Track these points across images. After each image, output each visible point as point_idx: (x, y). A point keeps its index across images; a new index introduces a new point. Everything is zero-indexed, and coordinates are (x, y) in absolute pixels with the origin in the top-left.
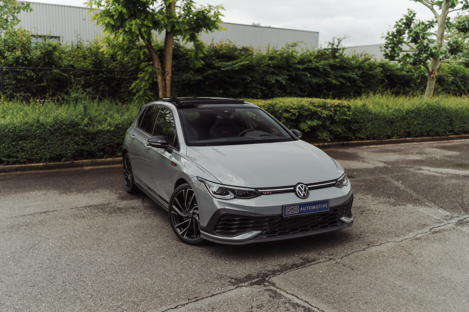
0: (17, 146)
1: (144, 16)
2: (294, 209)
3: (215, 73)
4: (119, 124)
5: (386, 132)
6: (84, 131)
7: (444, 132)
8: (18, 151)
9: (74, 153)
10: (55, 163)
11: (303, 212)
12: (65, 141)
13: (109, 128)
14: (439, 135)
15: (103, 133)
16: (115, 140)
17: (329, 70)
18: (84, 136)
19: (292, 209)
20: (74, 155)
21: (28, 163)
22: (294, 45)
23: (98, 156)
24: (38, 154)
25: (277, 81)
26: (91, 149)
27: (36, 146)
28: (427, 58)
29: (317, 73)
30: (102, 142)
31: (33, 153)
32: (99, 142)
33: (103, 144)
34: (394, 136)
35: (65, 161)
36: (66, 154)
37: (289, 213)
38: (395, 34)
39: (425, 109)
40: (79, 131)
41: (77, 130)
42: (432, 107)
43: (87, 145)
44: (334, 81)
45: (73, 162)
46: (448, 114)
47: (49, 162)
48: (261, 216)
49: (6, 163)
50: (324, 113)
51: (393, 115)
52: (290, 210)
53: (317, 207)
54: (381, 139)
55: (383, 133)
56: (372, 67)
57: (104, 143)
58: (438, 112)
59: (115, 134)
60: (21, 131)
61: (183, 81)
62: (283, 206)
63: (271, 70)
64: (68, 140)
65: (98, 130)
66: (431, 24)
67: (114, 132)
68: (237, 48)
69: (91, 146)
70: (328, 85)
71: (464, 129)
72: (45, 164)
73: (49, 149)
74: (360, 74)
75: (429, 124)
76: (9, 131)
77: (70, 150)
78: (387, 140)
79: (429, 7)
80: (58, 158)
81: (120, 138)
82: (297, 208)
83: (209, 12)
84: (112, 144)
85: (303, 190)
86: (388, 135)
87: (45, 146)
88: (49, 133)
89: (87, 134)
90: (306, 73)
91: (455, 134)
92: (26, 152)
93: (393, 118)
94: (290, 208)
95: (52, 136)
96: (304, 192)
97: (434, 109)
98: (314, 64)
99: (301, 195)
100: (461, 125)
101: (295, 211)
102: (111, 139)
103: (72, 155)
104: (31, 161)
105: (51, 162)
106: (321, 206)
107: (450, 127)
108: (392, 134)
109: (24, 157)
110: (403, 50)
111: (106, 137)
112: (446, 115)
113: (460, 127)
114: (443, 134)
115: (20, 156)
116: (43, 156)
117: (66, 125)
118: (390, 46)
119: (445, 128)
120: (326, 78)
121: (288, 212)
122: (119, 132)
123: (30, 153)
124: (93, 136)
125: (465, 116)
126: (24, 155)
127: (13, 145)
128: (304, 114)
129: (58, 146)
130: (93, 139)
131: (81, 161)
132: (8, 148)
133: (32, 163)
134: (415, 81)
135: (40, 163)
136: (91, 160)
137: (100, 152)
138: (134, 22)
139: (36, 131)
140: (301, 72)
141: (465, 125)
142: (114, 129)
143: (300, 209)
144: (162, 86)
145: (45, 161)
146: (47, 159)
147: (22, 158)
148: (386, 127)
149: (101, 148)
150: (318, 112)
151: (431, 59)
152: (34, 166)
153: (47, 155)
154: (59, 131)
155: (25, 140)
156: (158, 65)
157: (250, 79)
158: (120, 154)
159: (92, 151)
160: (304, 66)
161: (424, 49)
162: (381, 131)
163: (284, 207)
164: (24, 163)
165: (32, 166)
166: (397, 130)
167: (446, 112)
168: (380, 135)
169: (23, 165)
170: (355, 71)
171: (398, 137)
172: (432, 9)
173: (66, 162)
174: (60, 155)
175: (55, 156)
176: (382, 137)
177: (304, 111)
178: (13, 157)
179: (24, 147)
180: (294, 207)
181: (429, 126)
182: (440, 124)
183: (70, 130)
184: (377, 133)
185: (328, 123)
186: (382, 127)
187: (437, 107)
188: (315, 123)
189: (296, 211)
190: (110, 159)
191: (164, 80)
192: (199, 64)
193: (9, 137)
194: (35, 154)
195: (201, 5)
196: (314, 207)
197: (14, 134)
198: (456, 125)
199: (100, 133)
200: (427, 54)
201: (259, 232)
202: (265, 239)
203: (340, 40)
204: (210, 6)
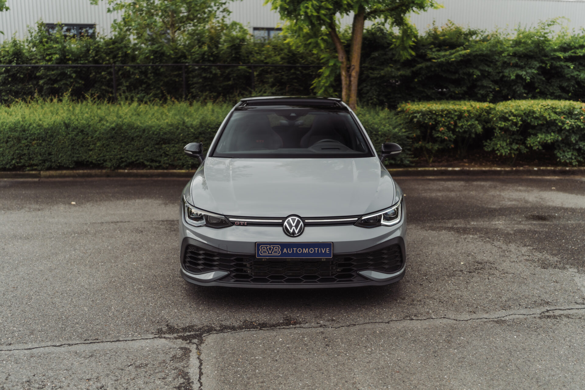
0: (161, 150)
2: (273, 250)
3: (427, 67)
8: (161, 156)
11: (288, 254)
19: (270, 249)
21: (170, 169)
22: (552, 23)
24: (180, 160)
25: (518, 76)
27: (179, 150)
31: (176, 159)
37: (264, 254)
47: (192, 169)
48: (226, 252)
49: (149, 167)
50: (568, 123)
52: (267, 250)
53: (312, 251)
60: (165, 133)
62: (256, 243)
63: (515, 60)
68: (461, 32)
72: (187, 171)
76: (153, 133)
82: (278, 249)
85: (294, 225)
88: (193, 137)
90: (569, 64)
92: (169, 157)
94: (266, 247)
96: (294, 228)
101: (274, 252)
104: (174, 167)
106: (318, 250)
109: (167, 162)
115: (162, 160)
121: (263, 252)
123: (172, 158)
127: (155, 148)
128: (532, 124)
132: (152, 151)
133: (175, 169)
138: (309, 4)
139: (180, 134)
140: (562, 63)
143: (282, 250)
144: (346, 84)
145: (188, 168)
146: (189, 166)
147: (164, 163)
150: (557, 122)
152: (176, 173)
155: (169, 143)
156: (342, 58)
157: (479, 73)
160: (567, 54)
163: (258, 245)
164: (167, 168)
169: (165, 171)
177: (533, 120)
178: (156, 161)
179: (167, 151)
180: (274, 247)
185: (573, 139)
188: (550, 138)
189: (277, 252)
191: (349, 76)
192: (405, 54)
193: (153, 139)
194: (178, 160)
196: (305, 251)
197: (159, 136)
201: (225, 273)
202: (231, 284)
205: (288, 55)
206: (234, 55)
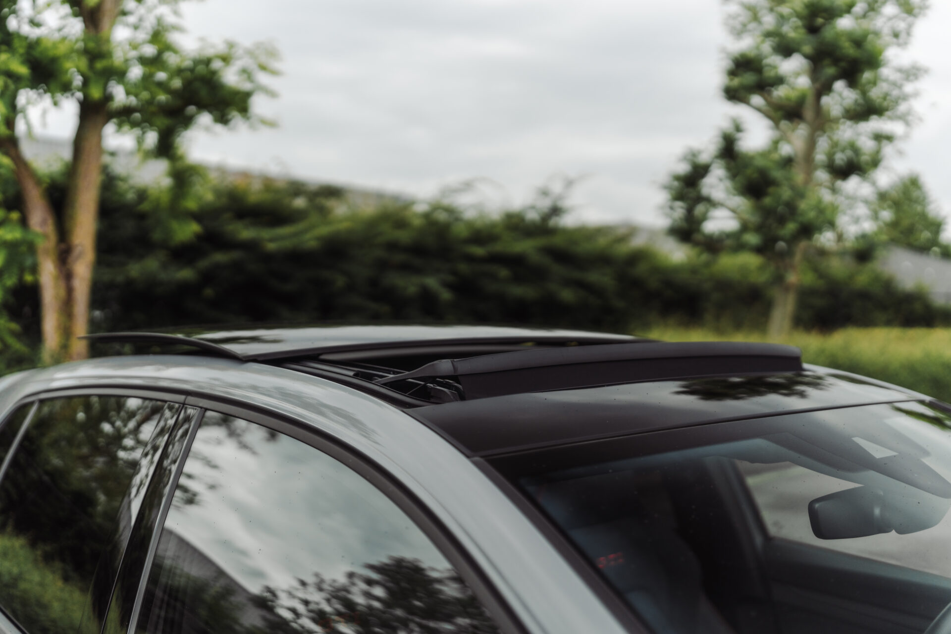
3: (233, 263)
25: (422, 288)
61: (130, 283)
83: (226, 59)
90: (497, 269)
140: (482, 267)
156: (44, 222)
192: (185, 228)
203: (570, 183)
204: (231, 45)
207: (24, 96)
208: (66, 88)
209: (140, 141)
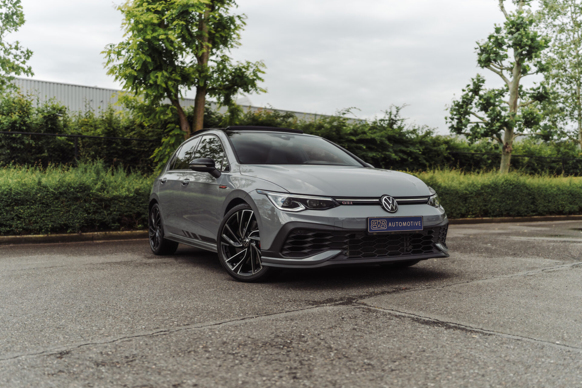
0: (12, 212)
1: (171, 69)
2: (381, 224)
4: (140, 189)
5: (460, 209)
6: (97, 196)
7: (526, 211)
8: (13, 219)
9: (83, 223)
10: (58, 235)
11: (391, 228)
12: (73, 208)
13: (127, 193)
14: (521, 216)
15: (120, 200)
16: (134, 209)
17: (387, 142)
18: (97, 202)
19: (379, 223)
20: (83, 226)
21: (24, 234)
22: (346, 112)
23: (113, 228)
24: (37, 223)
26: (104, 219)
27: (35, 212)
28: (501, 128)
29: (373, 146)
30: (118, 211)
31: (31, 222)
32: (115, 211)
33: (119, 213)
34: (469, 215)
35: (71, 232)
36: (73, 224)
38: (461, 103)
39: (503, 184)
40: (90, 196)
41: (88, 195)
42: (511, 182)
43: (100, 213)
44: (393, 156)
45: (81, 235)
46: (529, 190)
47: (51, 234)
48: (341, 229)
51: (467, 190)
52: (377, 225)
53: (408, 224)
54: (455, 217)
55: (455, 210)
56: (436, 142)
57: (120, 211)
58: (518, 188)
59: (135, 201)
60: (17, 194)
62: (367, 218)
64: (75, 206)
65: (114, 196)
66: (501, 93)
67: (134, 198)
69: (105, 215)
70: (387, 161)
71: (549, 209)
72: (46, 235)
73: (51, 217)
74: (423, 149)
75: (508, 202)
76: (2, 194)
77: (78, 219)
78: (461, 219)
79: (498, 73)
80: (63, 228)
81: (140, 206)
82: (384, 223)
83: (247, 69)
84: (131, 213)
85: (391, 202)
86: (461, 214)
87: (47, 213)
88: (52, 197)
89: (100, 200)
90: (361, 145)
91: (540, 214)
92: (22, 220)
93: (466, 194)
94: (376, 221)
95: (57, 201)
96: (391, 205)
97: (513, 184)
98: (369, 136)
99: (389, 209)
100: (546, 204)
101: (382, 226)
102: (130, 207)
103: (80, 225)
104: (28, 231)
105: (54, 234)
106: (413, 223)
107: (532, 206)
108: (467, 212)
109: (20, 226)
110: (471, 121)
111: (123, 204)
112: (528, 191)
113: (544, 206)
114: (526, 214)
115: (14, 224)
116: (44, 226)
117: (74, 188)
118: (456, 117)
119: (528, 208)
120: (384, 152)
121: (374, 226)
122: (140, 199)
123: (27, 221)
124: (108, 203)
125: (549, 194)
126: (20, 224)
127: (6, 210)
129: (63, 214)
130: (107, 207)
131: (91, 233)
133: (30, 234)
134: (485, 162)
135: (39, 234)
136: (104, 233)
137: (115, 223)
138: (159, 74)
139: (36, 194)
140: (355, 145)
141: (550, 204)
142: (134, 196)
143: (388, 224)
145: (46, 232)
146: (49, 229)
147: (17, 228)
148: (459, 204)
149: (117, 218)
151: (505, 128)
152: (31, 238)
153: (48, 225)
154: (65, 195)
155: (23, 205)
156: (187, 128)
158: (140, 225)
159: (106, 222)
161: (496, 117)
162: (453, 208)
163: (369, 220)
164: (19, 234)
165: (29, 238)
166: (472, 207)
167: (527, 189)
168: (452, 213)
169: (18, 236)
170: (418, 145)
171: (473, 216)
172: (502, 75)
173: (72, 234)
174: (65, 225)
175: (58, 225)
176: (454, 215)
178: (6, 226)
179: (20, 214)
180: (381, 221)
181: (509, 204)
182: (521, 203)
183: (79, 195)
184: (449, 210)
186: (455, 203)
187: (517, 182)
189: (384, 226)
190: (127, 232)
193: (3, 200)
194: (34, 223)
195: (238, 62)
196: (404, 224)
197: (9, 197)
198: (540, 203)
199: (116, 200)
200: (501, 122)
201: (338, 252)
202: (346, 261)
203: (398, 110)
204: (248, 63)
205: (108, 130)
206: (50, 126)
207: (180, 87)
208: (193, 83)
209: (219, 99)
